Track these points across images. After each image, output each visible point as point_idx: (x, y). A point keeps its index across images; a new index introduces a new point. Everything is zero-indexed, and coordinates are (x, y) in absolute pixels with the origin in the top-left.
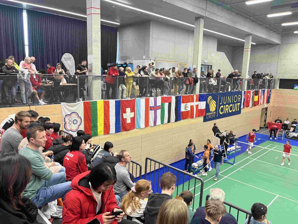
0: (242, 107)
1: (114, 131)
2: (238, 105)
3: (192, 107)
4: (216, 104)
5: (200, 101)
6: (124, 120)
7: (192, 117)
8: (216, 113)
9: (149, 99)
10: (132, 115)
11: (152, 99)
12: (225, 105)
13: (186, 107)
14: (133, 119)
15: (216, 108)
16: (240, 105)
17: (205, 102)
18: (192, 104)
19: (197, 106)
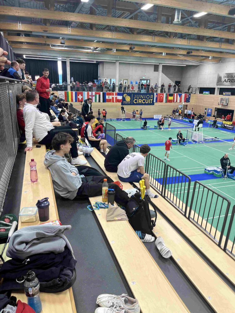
0: (155, 101)
1: (75, 101)
2: (150, 101)
3: (113, 98)
4: (131, 98)
5: (118, 95)
6: (78, 99)
7: (113, 102)
8: (131, 102)
9: (89, 93)
10: (82, 97)
11: (90, 93)
12: (139, 99)
13: (109, 97)
14: (82, 99)
15: (131, 100)
16: (153, 101)
17: (122, 96)
18: (113, 96)
19: (116, 98)
